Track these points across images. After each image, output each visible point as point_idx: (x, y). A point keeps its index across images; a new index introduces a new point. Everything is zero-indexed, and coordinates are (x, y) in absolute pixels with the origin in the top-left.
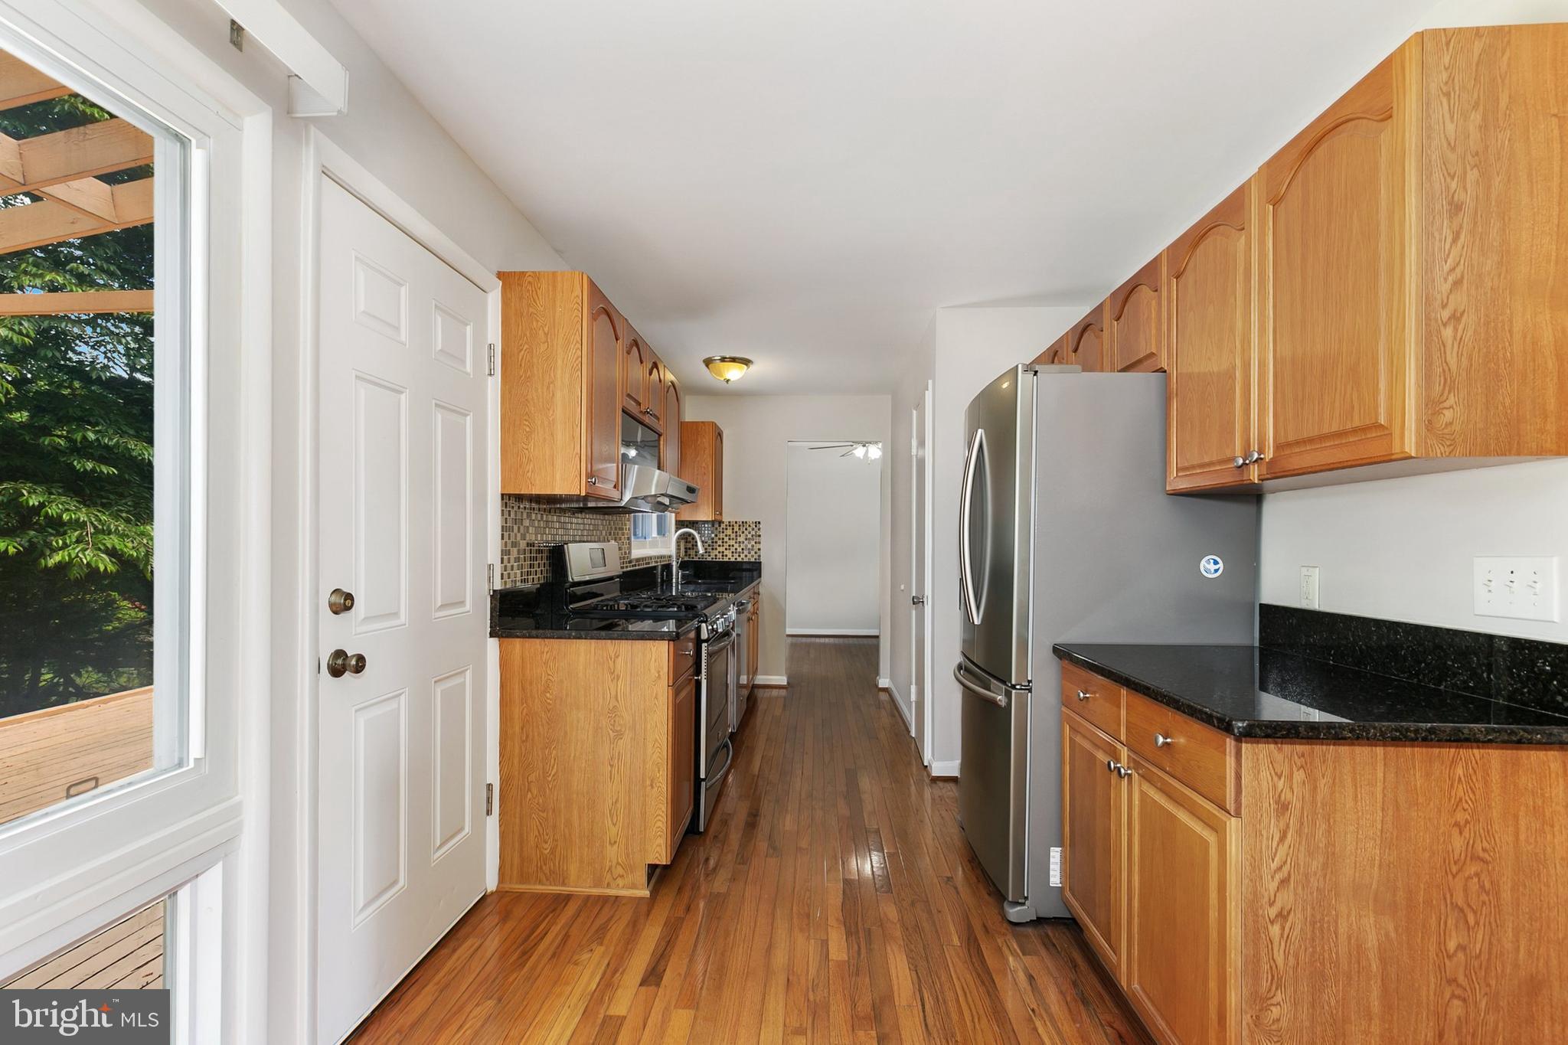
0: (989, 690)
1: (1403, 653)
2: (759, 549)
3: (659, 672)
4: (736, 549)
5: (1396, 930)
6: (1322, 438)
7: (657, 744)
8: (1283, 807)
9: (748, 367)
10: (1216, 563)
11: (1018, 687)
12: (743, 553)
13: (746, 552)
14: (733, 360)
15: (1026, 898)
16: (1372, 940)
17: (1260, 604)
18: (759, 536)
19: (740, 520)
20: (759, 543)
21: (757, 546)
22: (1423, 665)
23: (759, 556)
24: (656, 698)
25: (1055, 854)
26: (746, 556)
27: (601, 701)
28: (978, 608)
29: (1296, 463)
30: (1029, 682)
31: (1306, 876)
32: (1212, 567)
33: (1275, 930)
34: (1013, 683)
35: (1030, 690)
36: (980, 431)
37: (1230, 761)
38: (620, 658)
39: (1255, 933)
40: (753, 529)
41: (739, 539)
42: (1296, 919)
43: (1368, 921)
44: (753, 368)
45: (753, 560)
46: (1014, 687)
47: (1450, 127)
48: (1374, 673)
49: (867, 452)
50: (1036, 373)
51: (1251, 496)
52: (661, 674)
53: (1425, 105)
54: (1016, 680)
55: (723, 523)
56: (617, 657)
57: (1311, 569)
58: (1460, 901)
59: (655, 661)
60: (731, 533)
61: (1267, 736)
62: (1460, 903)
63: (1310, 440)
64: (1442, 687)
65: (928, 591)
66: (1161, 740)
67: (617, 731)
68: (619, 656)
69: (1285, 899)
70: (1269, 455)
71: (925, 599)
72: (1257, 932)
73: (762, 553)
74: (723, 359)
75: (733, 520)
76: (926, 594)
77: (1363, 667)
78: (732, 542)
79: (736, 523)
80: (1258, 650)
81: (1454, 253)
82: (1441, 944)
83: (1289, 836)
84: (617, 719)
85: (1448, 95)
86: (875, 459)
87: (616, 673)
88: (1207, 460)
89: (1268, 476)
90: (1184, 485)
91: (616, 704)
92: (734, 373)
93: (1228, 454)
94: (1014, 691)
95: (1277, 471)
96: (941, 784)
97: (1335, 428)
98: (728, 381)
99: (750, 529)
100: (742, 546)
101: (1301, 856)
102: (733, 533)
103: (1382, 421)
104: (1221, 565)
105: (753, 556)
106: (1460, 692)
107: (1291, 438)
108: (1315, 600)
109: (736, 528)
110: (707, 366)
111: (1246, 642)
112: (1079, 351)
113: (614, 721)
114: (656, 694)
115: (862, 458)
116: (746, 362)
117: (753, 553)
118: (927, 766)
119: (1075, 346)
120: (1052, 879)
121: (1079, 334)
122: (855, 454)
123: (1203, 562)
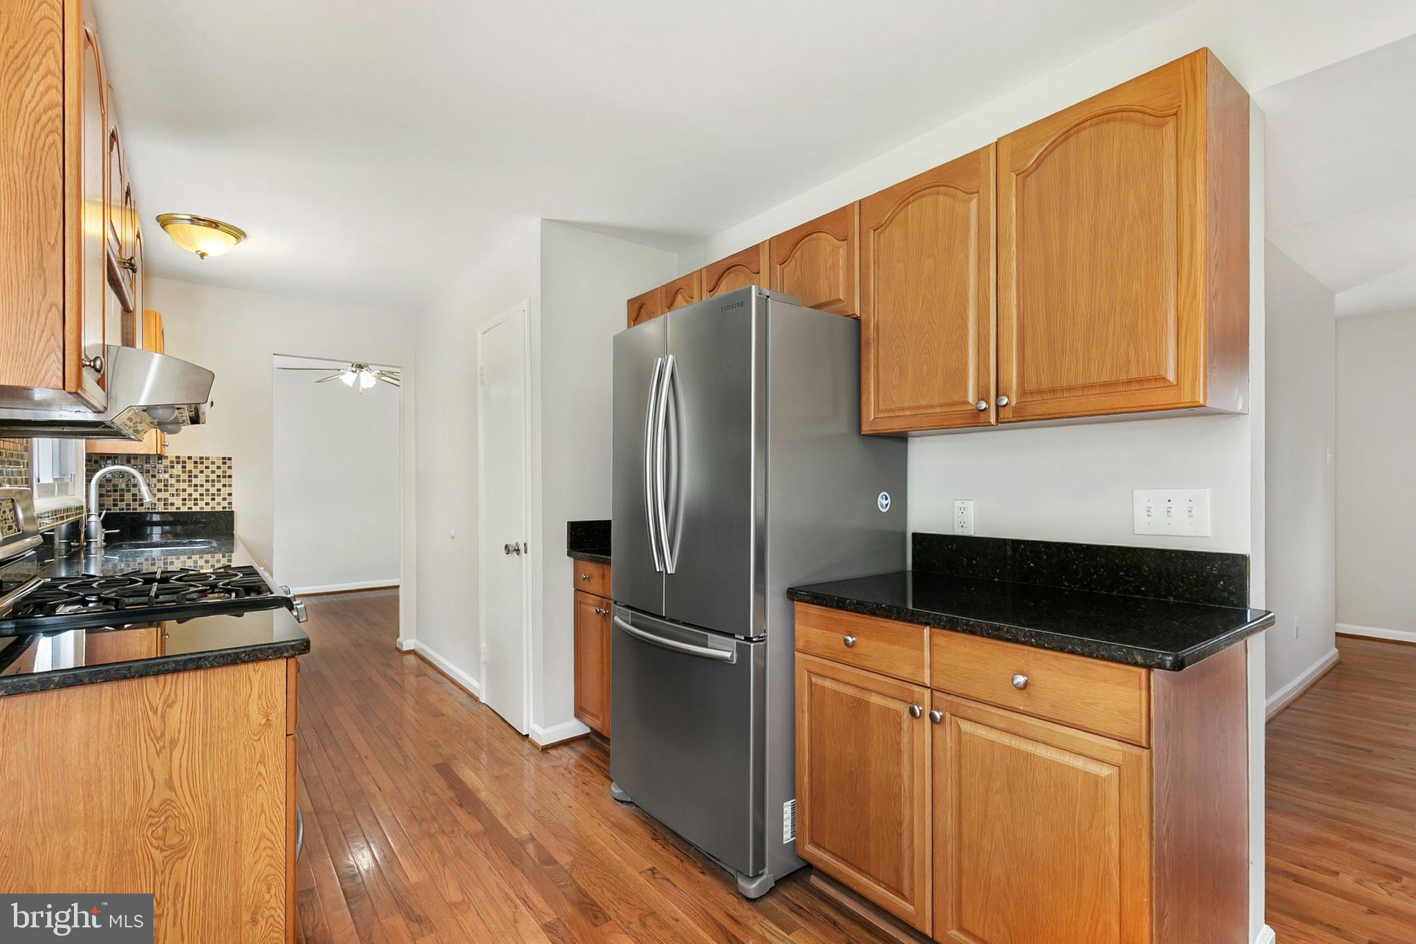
0: (706, 646)
1: (1074, 568)
2: (230, 494)
3: (267, 716)
4: (190, 495)
6: (1082, 387)
7: (265, 843)
9: (238, 242)
10: (886, 499)
11: (754, 640)
12: (202, 500)
13: (208, 499)
14: (214, 224)
15: (766, 867)
17: (914, 535)
18: (230, 477)
19: (196, 455)
20: (230, 486)
21: (225, 491)
22: (1095, 576)
23: (230, 503)
24: (262, 762)
25: (787, 808)
26: (207, 504)
27: (129, 797)
29: (1045, 408)
30: (766, 631)
32: (885, 502)
34: (752, 636)
35: (766, 641)
36: (670, 357)
38: (177, 706)
40: (219, 468)
41: (195, 481)
44: (244, 243)
45: (219, 509)
46: (748, 639)
48: (1043, 585)
49: (358, 379)
51: (901, 438)
52: (273, 717)
54: (754, 634)
55: (167, 457)
56: (170, 706)
57: (967, 502)
59: (260, 697)
60: (180, 473)
63: (1069, 389)
64: (1115, 593)
65: (527, 536)
67: (171, 847)
68: (174, 702)
71: (522, 547)
73: (234, 499)
74: (195, 220)
75: (183, 455)
77: (1031, 581)
78: (182, 486)
79: (190, 458)
80: (911, 573)
84: (171, 823)
86: (368, 388)
87: (168, 737)
89: (1014, 419)
90: (885, 426)
91: (168, 794)
92: (215, 245)
93: (956, 398)
94: (752, 645)
96: (553, 752)
97: (1105, 378)
98: (202, 255)
99: (213, 467)
100: (201, 491)
102: (184, 472)
104: (889, 500)
105: (219, 504)
106: (1131, 596)
109: (190, 466)
110: (163, 226)
111: (893, 567)
113: (165, 829)
114: (262, 756)
115: (351, 385)
116: (238, 234)
117: (218, 499)
118: (527, 735)
119: (711, 287)
120: (785, 836)
121: (716, 277)
122: (341, 380)
123: (879, 498)
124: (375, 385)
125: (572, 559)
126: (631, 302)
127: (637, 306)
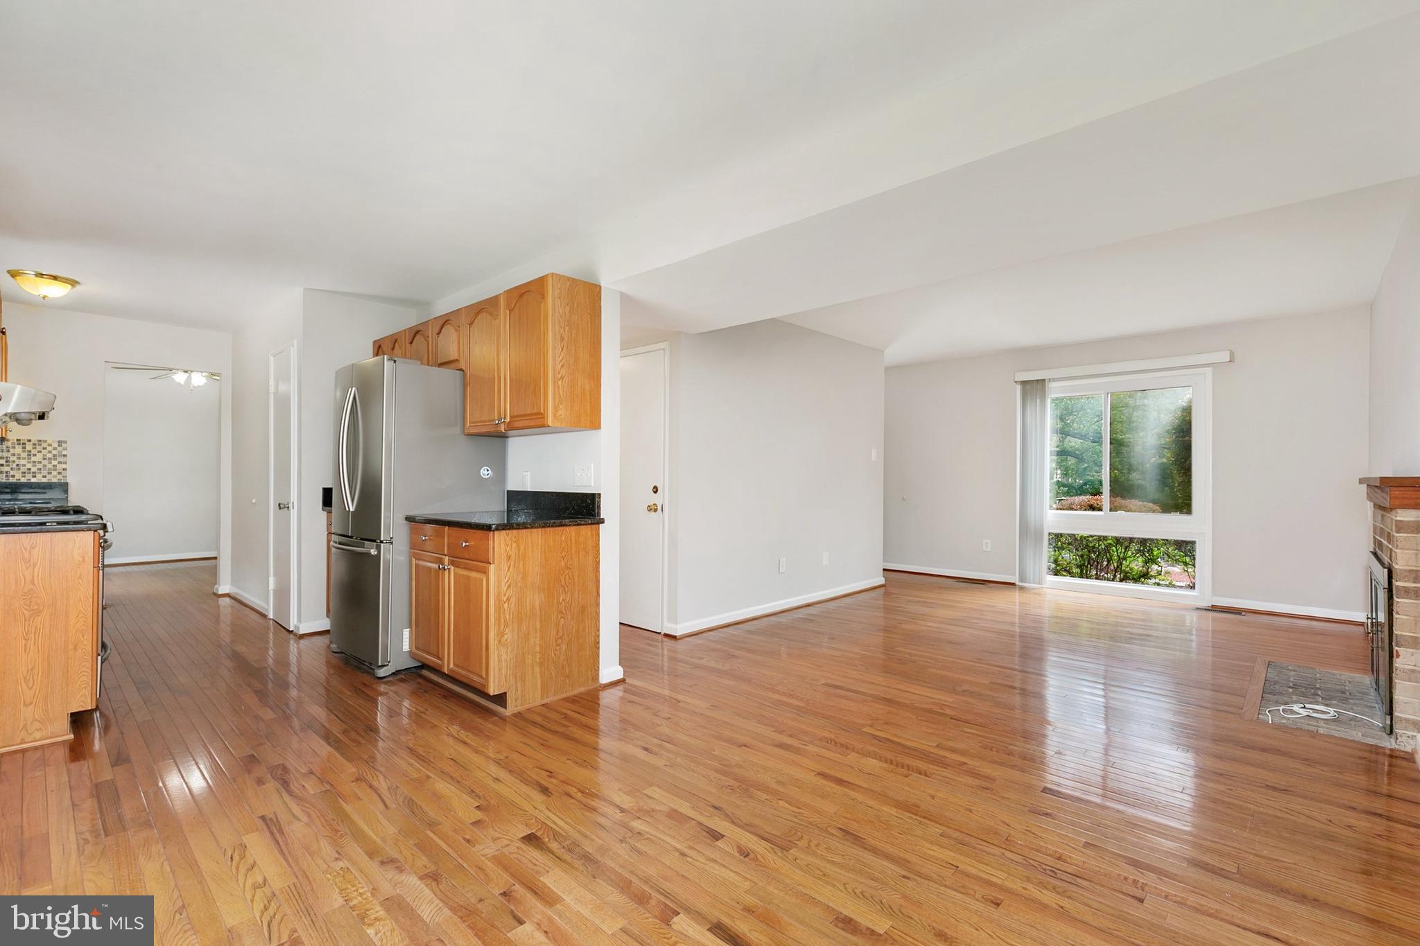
0: (364, 547)
2: (65, 470)
3: (83, 557)
4: (29, 469)
5: (545, 597)
6: (525, 415)
7: (81, 615)
8: (509, 557)
9: (73, 288)
10: (488, 470)
11: (385, 542)
12: (40, 473)
13: (45, 473)
14: (52, 277)
15: (389, 662)
16: (537, 603)
17: (508, 491)
18: (65, 456)
19: (36, 440)
20: (65, 463)
21: (60, 467)
23: (65, 476)
24: (80, 577)
25: (406, 632)
26: (44, 477)
28: (353, 500)
29: (517, 424)
30: (391, 538)
31: (516, 583)
32: (486, 473)
33: (506, 605)
34: (382, 539)
35: (392, 543)
36: (354, 388)
37: (491, 542)
39: (499, 609)
40: (55, 449)
41: (33, 459)
42: (513, 600)
43: (536, 596)
45: (55, 480)
46: (382, 542)
47: (561, 310)
49: (189, 378)
50: (395, 361)
52: (86, 558)
53: (554, 301)
55: (9, 441)
57: (527, 473)
58: (563, 583)
59: (79, 548)
60: (21, 452)
61: (503, 529)
62: (564, 584)
63: (522, 416)
65: (294, 498)
66: (464, 544)
69: (509, 593)
70: (508, 420)
71: (291, 506)
72: (500, 608)
73: (67, 473)
74: (39, 275)
75: (23, 439)
76: (292, 501)
78: (22, 462)
79: (29, 441)
80: (506, 507)
81: (562, 354)
82: (558, 599)
83: (511, 568)
85: (560, 298)
88: (483, 419)
89: (508, 429)
90: (472, 431)
92: (52, 290)
93: (492, 418)
94: (382, 544)
95: (510, 427)
96: (308, 638)
97: (529, 412)
98: (44, 297)
99: (50, 448)
100: (39, 466)
101: (515, 575)
102: (24, 451)
103: (542, 411)
104: (490, 472)
105: (55, 476)
107: (515, 414)
108: (529, 487)
109: (29, 447)
110: (13, 277)
111: (501, 504)
112: (413, 343)
114: (80, 575)
115: (182, 383)
116: (71, 282)
117: (54, 473)
118: (293, 630)
119: (410, 340)
120: (404, 647)
121: (413, 334)
122: (173, 379)
123: (482, 470)
124: (205, 384)
125: (326, 513)
126: (375, 342)
127: (377, 346)
